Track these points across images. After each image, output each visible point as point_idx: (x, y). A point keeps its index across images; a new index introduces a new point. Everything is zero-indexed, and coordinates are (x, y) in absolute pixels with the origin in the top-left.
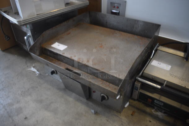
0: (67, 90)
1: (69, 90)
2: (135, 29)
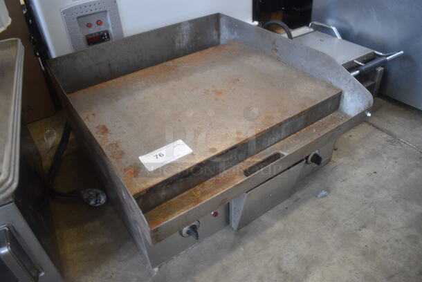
2: (177, 44)
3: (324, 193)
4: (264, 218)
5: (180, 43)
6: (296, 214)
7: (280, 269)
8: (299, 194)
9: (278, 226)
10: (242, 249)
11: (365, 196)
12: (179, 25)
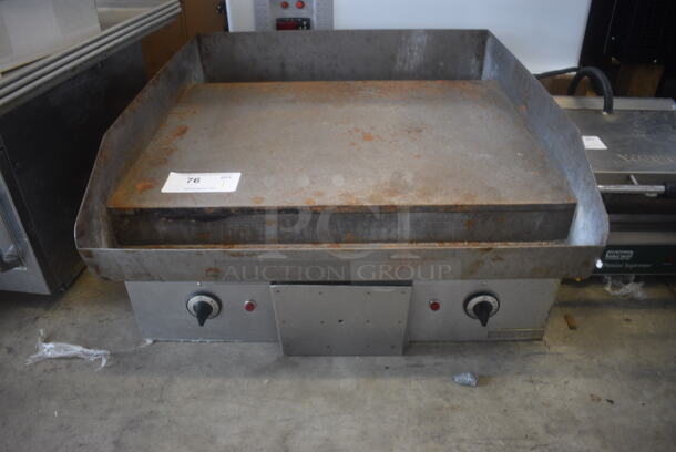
0: (297, 359)
1: (306, 355)
2: (400, 63)
3: (469, 378)
4: (340, 362)
5: (405, 62)
6: (393, 383)
7: (285, 439)
8: (428, 360)
9: (348, 383)
10: (266, 381)
11: (547, 426)
12: (408, 33)
